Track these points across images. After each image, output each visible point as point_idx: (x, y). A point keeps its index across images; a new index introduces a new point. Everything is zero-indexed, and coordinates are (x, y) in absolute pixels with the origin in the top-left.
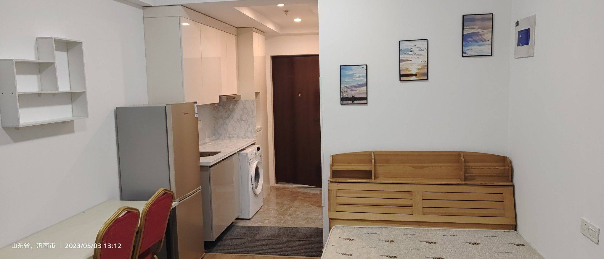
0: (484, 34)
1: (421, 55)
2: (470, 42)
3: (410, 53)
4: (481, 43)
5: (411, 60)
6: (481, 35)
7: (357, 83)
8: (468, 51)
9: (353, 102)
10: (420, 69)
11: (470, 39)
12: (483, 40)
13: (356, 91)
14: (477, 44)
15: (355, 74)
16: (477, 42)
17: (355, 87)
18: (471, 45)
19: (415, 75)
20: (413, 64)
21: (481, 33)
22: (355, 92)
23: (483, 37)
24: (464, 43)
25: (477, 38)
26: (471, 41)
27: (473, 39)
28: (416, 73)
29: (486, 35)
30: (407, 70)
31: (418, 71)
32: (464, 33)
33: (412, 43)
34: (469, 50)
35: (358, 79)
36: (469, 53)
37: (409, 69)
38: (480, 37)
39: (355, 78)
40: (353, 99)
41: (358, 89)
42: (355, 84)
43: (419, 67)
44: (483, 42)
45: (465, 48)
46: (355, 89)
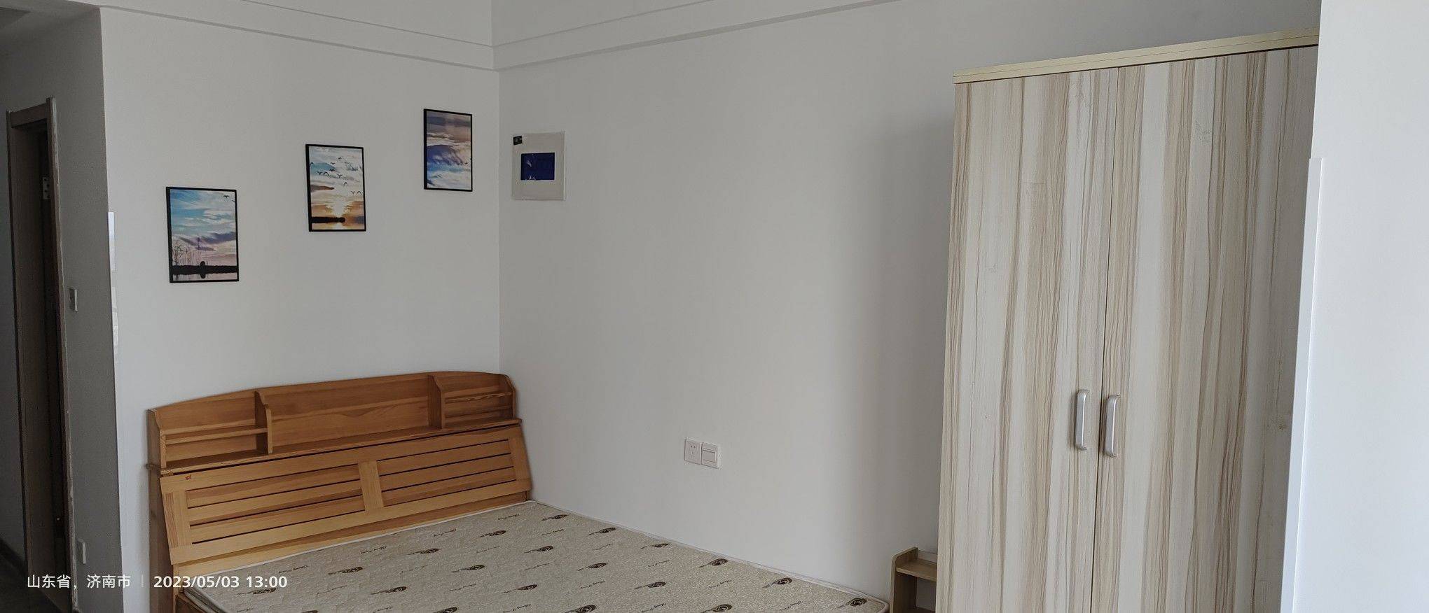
0: (459, 151)
1: (352, 179)
2: (438, 163)
3: (330, 173)
4: (455, 166)
5: (332, 188)
6: (455, 152)
7: (213, 232)
8: (435, 179)
9: (203, 277)
10: (351, 208)
11: (438, 157)
12: (459, 162)
13: (213, 250)
14: (448, 166)
15: (207, 209)
16: (448, 163)
17: (208, 240)
18: (439, 169)
19: (342, 220)
20: (336, 196)
21: (454, 148)
22: (208, 252)
23: (458, 155)
24: (428, 164)
25: (450, 156)
26: (439, 161)
27: (443, 158)
28: (343, 215)
29: (462, 152)
30: (324, 207)
31: (346, 212)
32: (428, 145)
33: (334, 152)
34: (435, 177)
35: (215, 222)
36: (437, 183)
37: (328, 207)
38: (453, 154)
39: (208, 220)
40: (203, 271)
41: (215, 245)
42: (207, 234)
43: (349, 203)
44: (458, 164)
45: (430, 174)
46: (208, 246)
